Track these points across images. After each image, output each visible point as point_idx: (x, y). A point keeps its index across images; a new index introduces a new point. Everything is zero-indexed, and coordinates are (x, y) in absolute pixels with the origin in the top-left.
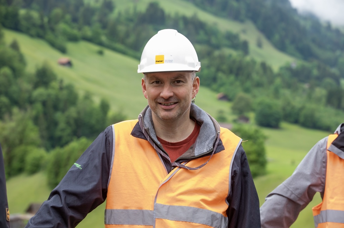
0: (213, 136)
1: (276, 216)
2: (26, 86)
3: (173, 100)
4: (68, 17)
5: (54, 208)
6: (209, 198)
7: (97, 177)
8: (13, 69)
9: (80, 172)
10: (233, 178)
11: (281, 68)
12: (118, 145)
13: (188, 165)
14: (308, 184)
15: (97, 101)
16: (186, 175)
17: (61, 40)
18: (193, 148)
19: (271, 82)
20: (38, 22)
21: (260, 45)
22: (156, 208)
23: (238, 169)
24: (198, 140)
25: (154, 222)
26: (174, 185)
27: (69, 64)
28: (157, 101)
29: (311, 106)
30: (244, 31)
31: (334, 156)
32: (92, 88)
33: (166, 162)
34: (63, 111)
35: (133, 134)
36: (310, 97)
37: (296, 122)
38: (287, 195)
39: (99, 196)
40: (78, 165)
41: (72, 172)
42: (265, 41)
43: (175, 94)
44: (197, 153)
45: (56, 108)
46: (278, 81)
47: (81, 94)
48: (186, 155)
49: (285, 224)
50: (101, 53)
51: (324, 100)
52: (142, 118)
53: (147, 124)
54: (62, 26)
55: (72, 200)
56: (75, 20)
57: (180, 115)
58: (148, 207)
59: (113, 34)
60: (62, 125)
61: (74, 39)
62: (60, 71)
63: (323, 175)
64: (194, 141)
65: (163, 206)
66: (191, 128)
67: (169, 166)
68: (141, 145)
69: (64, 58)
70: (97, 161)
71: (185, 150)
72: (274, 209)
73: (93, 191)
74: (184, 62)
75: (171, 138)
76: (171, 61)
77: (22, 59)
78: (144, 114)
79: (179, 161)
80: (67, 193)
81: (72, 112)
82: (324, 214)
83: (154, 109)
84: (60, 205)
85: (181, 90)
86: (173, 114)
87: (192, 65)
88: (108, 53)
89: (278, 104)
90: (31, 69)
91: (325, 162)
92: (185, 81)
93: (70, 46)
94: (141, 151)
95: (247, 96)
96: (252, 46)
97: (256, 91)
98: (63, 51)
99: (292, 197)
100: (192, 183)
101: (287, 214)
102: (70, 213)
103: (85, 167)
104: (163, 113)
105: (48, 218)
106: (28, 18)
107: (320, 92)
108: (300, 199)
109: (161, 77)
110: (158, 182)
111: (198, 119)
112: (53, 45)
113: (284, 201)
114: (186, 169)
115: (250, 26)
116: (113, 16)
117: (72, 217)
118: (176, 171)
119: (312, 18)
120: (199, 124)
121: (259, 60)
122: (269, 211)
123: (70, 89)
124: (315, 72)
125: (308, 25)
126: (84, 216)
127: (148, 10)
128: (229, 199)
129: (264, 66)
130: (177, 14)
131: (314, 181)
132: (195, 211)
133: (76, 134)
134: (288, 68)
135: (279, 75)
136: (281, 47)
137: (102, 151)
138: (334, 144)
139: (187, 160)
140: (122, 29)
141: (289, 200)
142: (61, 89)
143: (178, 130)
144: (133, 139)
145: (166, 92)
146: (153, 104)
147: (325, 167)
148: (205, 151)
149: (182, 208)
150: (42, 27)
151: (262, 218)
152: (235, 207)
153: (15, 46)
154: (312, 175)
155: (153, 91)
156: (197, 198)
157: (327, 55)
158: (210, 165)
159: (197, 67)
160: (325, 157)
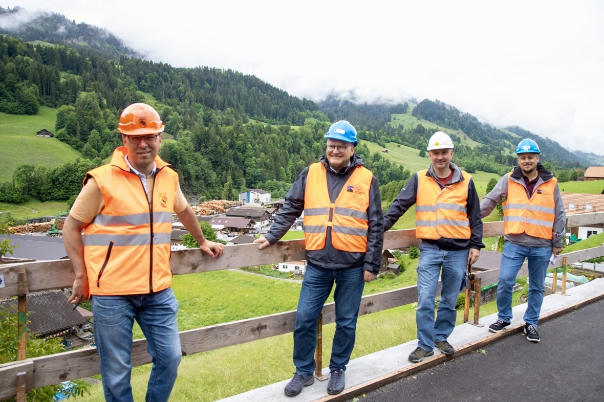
0: (459, 175)
1: (486, 207)
2: (370, 161)
3: (443, 161)
4: (385, 133)
5: (396, 206)
6: (459, 200)
7: (413, 193)
8: (365, 155)
9: (405, 192)
10: (469, 191)
11: (475, 148)
12: (420, 180)
13: (449, 187)
14: (500, 193)
15: (398, 166)
16: (449, 191)
17: (383, 142)
18: (451, 180)
19: (471, 154)
20: (374, 136)
21: (465, 139)
22: (437, 205)
23: (470, 188)
24: (453, 177)
25: (436, 210)
26: (444, 195)
27: (387, 151)
28: (436, 161)
29: (488, 163)
30: (458, 134)
31: (511, 181)
32: (396, 160)
33: (440, 186)
34: (385, 170)
35: (426, 175)
36: (488, 159)
37: (482, 170)
38: (491, 198)
39: (413, 200)
40: (404, 189)
41: (402, 192)
42: (467, 137)
43: (444, 158)
44: (453, 182)
45: (382, 169)
46: (474, 153)
47: (392, 163)
48: (448, 183)
49: (490, 210)
50: (399, 146)
51: (494, 160)
52: (430, 169)
53: (432, 171)
54: (383, 137)
55: (403, 203)
56: (388, 134)
57: (446, 166)
58: (434, 204)
59: (404, 138)
60: (385, 176)
61: (388, 141)
62: (383, 155)
63: (507, 189)
64: (452, 177)
65: (440, 204)
66: (450, 172)
67: (442, 187)
68: (430, 179)
69: (385, 150)
70: (412, 187)
71: (448, 181)
72: (485, 204)
73: (411, 199)
74: (447, 144)
75: (442, 176)
76: (442, 145)
77: (368, 151)
78: (430, 167)
79: (446, 185)
80: (401, 200)
81: (389, 170)
82: (507, 206)
83: (435, 165)
84: (398, 205)
85: (446, 156)
86: (443, 166)
87: (450, 145)
88: (401, 146)
89: (474, 163)
90: (372, 154)
91: (508, 184)
92: (448, 152)
93: (386, 144)
94: (430, 182)
95: (460, 160)
96: (462, 139)
97: (464, 158)
98: (384, 147)
99: (493, 199)
100: (452, 194)
101: (491, 206)
102: (402, 208)
103: (407, 189)
104: (439, 166)
105: (394, 210)
106: (370, 135)
107: (492, 157)
108: (497, 200)
109: (438, 151)
110: (437, 194)
111: (453, 168)
112: (380, 144)
113: (490, 200)
114: (449, 189)
115: (460, 131)
116: (403, 131)
117: (403, 210)
118: (445, 189)
119: (487, 126)
120: (453, 170)
121: (465, 145)
122: (483, 205)
123: (387, 161)
124: (490, 149)
125: (486, 129)
126: (408, 209)
127: (417, 127)
128: (467, 200)
129: (467, 147)
130: (429, 128)
131: (503, 192)
132: (453, 205)
133: (391, 179)
134: (478, 148)
135: (474, 151)
136: (475, 139)
137: (414, 183)
138: (511, 176)
139: (449, 185)
140: (407, 136)
141: (492, 200)
142: (384, 161)
143: (445, 173)
144: (426, 177)
145: (440, 157)
146: (435, 162)
147: (508, 186)
148: (457, 181)
149: (448, 204)
150: (375, 137)
151: (481, 208)
152: (470, 203)
153: (365, 146)
154: (502, 189)
155: (434, 157)
156: (454, 200)
157: (495, 141)
158: (459, 186)
159: (453, 147)
160: (507, 182)
